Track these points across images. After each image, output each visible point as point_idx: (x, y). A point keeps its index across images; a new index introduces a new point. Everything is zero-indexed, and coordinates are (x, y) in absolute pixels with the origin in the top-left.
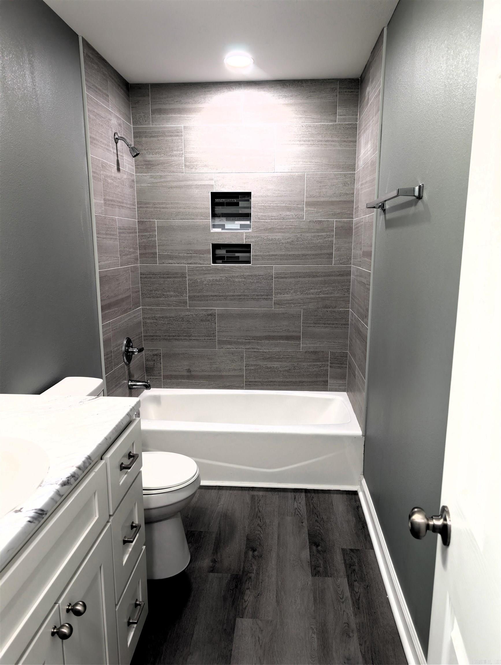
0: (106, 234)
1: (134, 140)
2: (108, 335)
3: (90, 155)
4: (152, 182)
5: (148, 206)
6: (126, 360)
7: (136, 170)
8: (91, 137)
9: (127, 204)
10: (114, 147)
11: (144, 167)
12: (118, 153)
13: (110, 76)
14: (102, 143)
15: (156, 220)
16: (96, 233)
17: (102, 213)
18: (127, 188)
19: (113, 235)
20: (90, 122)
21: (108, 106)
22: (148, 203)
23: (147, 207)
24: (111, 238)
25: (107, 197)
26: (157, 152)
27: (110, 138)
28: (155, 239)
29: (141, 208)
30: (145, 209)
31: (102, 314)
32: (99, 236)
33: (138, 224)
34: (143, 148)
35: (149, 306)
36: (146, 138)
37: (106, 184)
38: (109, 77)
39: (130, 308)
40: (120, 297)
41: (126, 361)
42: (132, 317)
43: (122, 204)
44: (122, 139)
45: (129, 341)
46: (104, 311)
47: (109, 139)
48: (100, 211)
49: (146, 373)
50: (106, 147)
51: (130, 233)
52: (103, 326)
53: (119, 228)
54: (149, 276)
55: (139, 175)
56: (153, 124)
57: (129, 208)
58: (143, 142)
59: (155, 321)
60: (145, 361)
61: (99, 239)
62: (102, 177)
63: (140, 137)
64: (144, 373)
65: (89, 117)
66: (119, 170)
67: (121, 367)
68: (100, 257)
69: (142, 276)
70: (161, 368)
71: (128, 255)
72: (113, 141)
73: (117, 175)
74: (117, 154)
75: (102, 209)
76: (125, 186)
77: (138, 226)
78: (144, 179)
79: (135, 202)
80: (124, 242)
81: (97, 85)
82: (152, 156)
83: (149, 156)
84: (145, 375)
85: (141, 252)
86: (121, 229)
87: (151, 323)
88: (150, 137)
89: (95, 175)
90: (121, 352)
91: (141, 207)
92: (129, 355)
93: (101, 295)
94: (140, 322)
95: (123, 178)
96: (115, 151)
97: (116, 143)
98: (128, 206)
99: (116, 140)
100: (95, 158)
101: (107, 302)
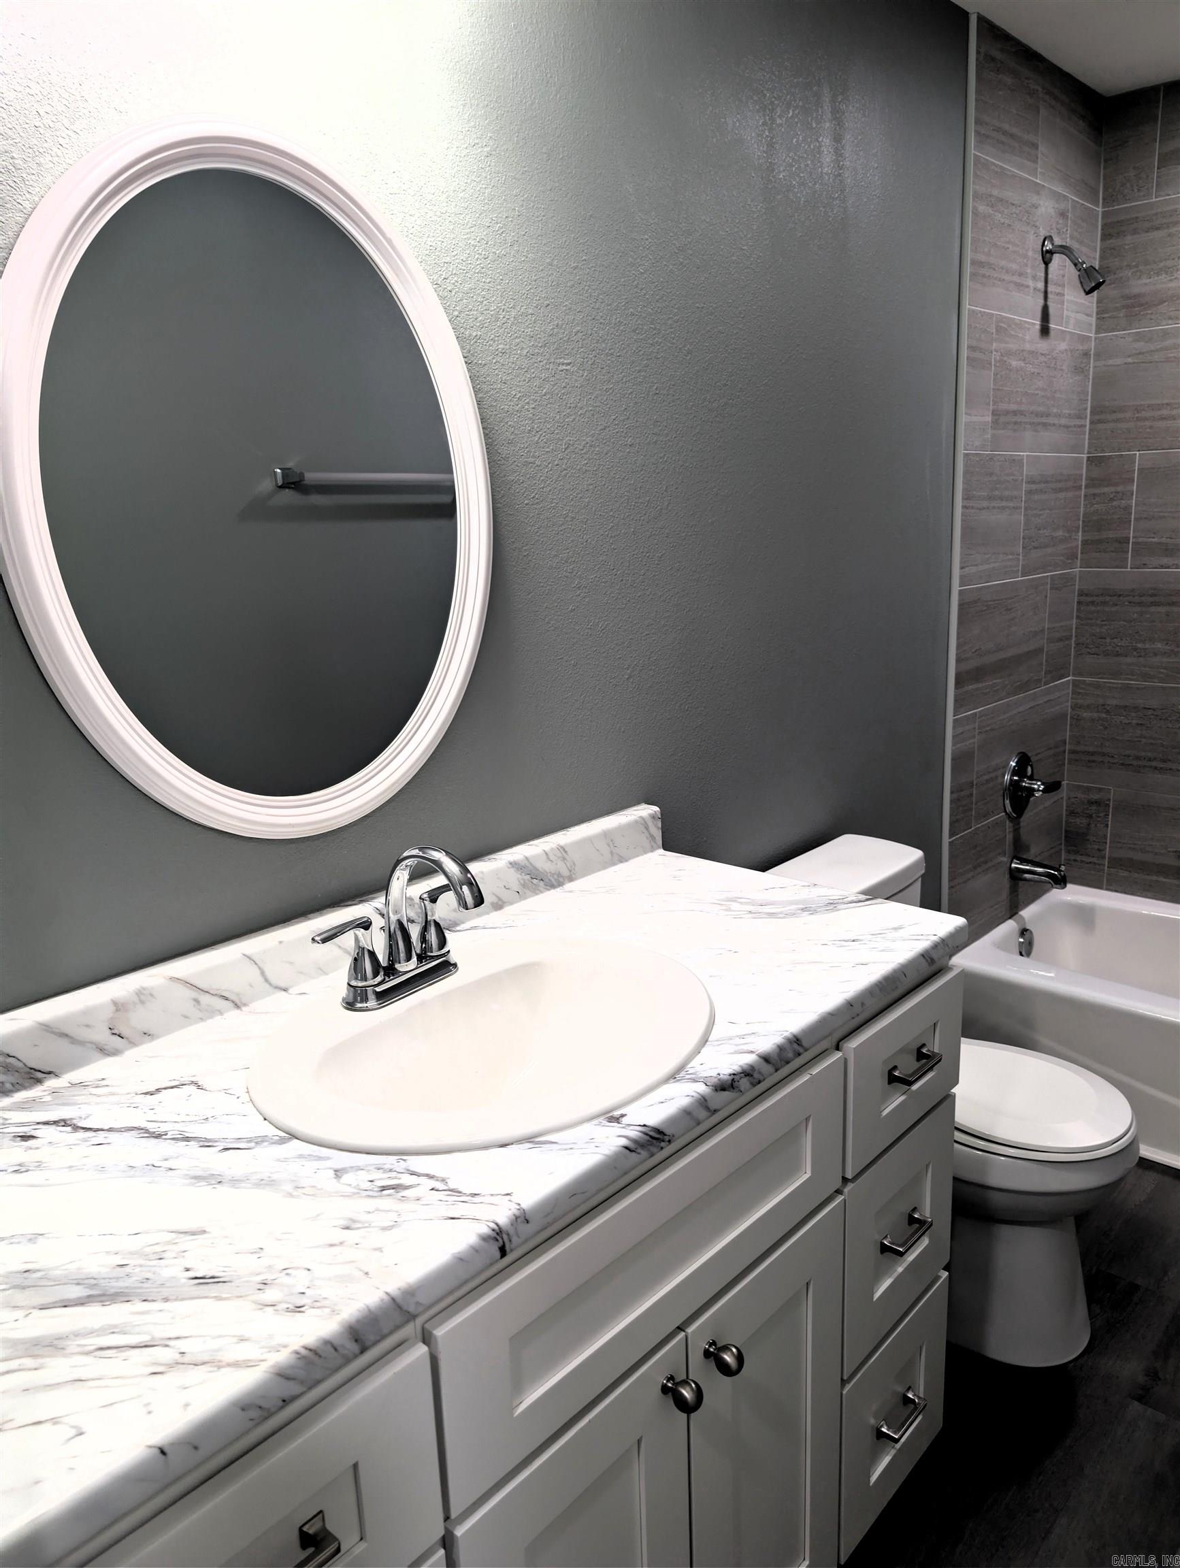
0: (990, 498)
1: (1101, 246)
2: (968, 743)
3: (967, 306)
4: (1138, 351)
5: (1120, 415)
6: (1009, 809)
7: (1097, 325)
8: (973, 263)
9: (1059, 416)
10: (1038, 274)
11: (1122, 315)
12: (1050, 289)
13: (1048, 93)
14: (1004, 271)
15: (1138, 453)
16: (963, 496)
17: (983, 447)
18: (1065, 376)
19: (1011, 498)
20: (975, 224)
21: (1034, 173)
22: (1122, 409)
23: (1118, 421)
24: (1003, 508)
25: (1003, 406)
26: (1161, 269)
27: (1030, 253)
28: (1129, 502)
29: (1101, 423)
30: (1112, 425)
31: (955, 692)
32: (971, 504)
33: (1087, 467)
34: (1125, 263)
35: (1091, 675)
36: (1135, 236)
37: (1004, 373)
38: (1047, 97)
39: (1039, 681)
40: (1011, 653)
41: (1011, 810)
42: (1041, 702)
43: (1044, 418)
44: (1065, 250)
45: (1024, 761)
46: (964, 687)
47: (1025, 256)
48: (977, 443)
49: (1065, 845)
50: (1016, 279)
51: (1061, 490)
52: (955, 721)
53: (1029, 480)
54: (1101, 599)
55: (1104, 336)
56: (1162, 193)
57: (1064, 426)
58: (1127, 247)
59: (1104, 715)
60: (1066, 815)
61: (967, 511)
62: (995, 356)
63: (1120, 234)
64: (1061, 844)
65: (975, 213)
66: (1045, 331)
67: (996, 824)
68: (966, 555)
69: (1083, 599)
70: (1105, 836)
71: (1046, 546)
72: (1036, 259)
73: (1039, 345)
74: (1046, 293)
75: (986, 436)
76: (1061, 372)
77: (1088, 470)
78: (1117, 345)
79: (1086, 409)
80: (1040, 515)
81: (1006, 127)
82: (1148, 281)
83: (1140, 282)
84: (1061, 849)
85: (1085, 538)
86: (1034, 482)
87: (1093, 720)
88: (1147, 232)
89: (977, 355)
90: (1000, 787)
91: (1100, 421)
92: (1019, 798)
93: (959, 646)
94: (1063, 716)
95: (1055, 352)
96: (1041, 285)
97: (1047, 263)
98: (1063, 421)
99: (1047, 256)
100: (980, 312)
101: (973, 664)
